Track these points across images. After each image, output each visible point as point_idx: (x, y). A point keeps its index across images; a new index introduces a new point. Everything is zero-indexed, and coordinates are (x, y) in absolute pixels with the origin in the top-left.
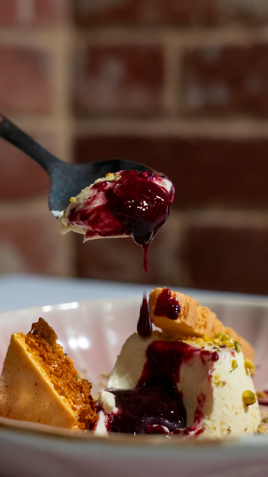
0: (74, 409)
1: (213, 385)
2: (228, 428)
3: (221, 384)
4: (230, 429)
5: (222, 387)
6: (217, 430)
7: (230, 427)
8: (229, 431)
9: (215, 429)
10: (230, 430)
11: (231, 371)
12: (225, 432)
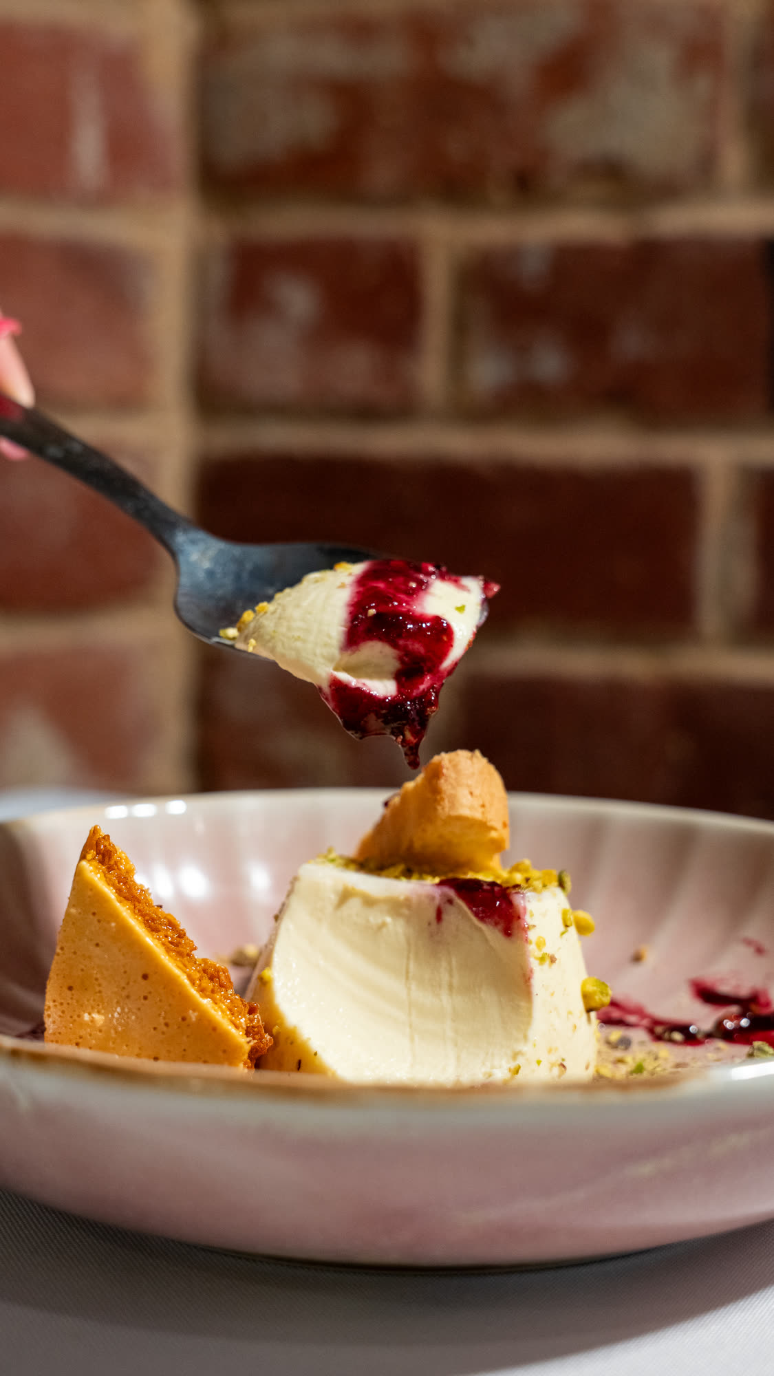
0: (237, 1027)
1: (534, 963)
2: (560, 1061)
3: (548, 961)
4: (564, 1063)
5: (550, 966)
6: (542, 1065)
7: (563, 1060)
8: (563, 1069)
9: (539, 1062)
10: (564, 1066)
11: (563, 934)
12: (556, 1071)
